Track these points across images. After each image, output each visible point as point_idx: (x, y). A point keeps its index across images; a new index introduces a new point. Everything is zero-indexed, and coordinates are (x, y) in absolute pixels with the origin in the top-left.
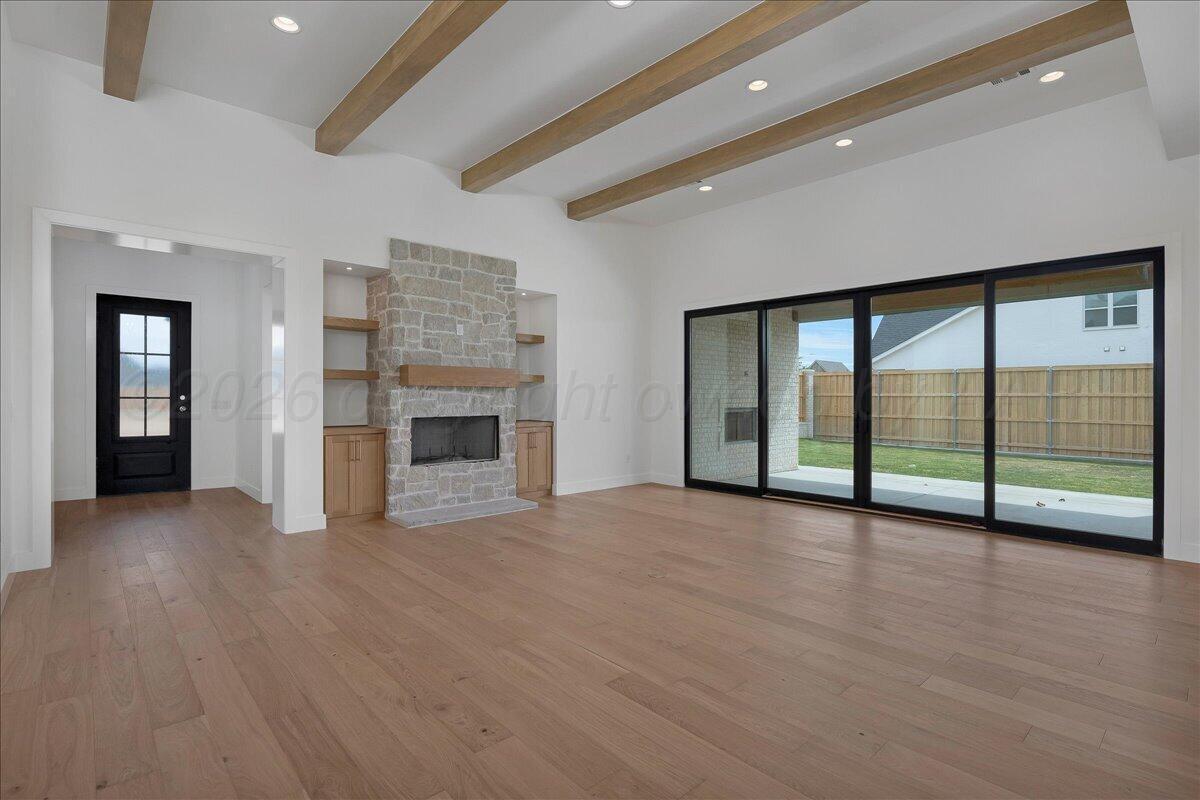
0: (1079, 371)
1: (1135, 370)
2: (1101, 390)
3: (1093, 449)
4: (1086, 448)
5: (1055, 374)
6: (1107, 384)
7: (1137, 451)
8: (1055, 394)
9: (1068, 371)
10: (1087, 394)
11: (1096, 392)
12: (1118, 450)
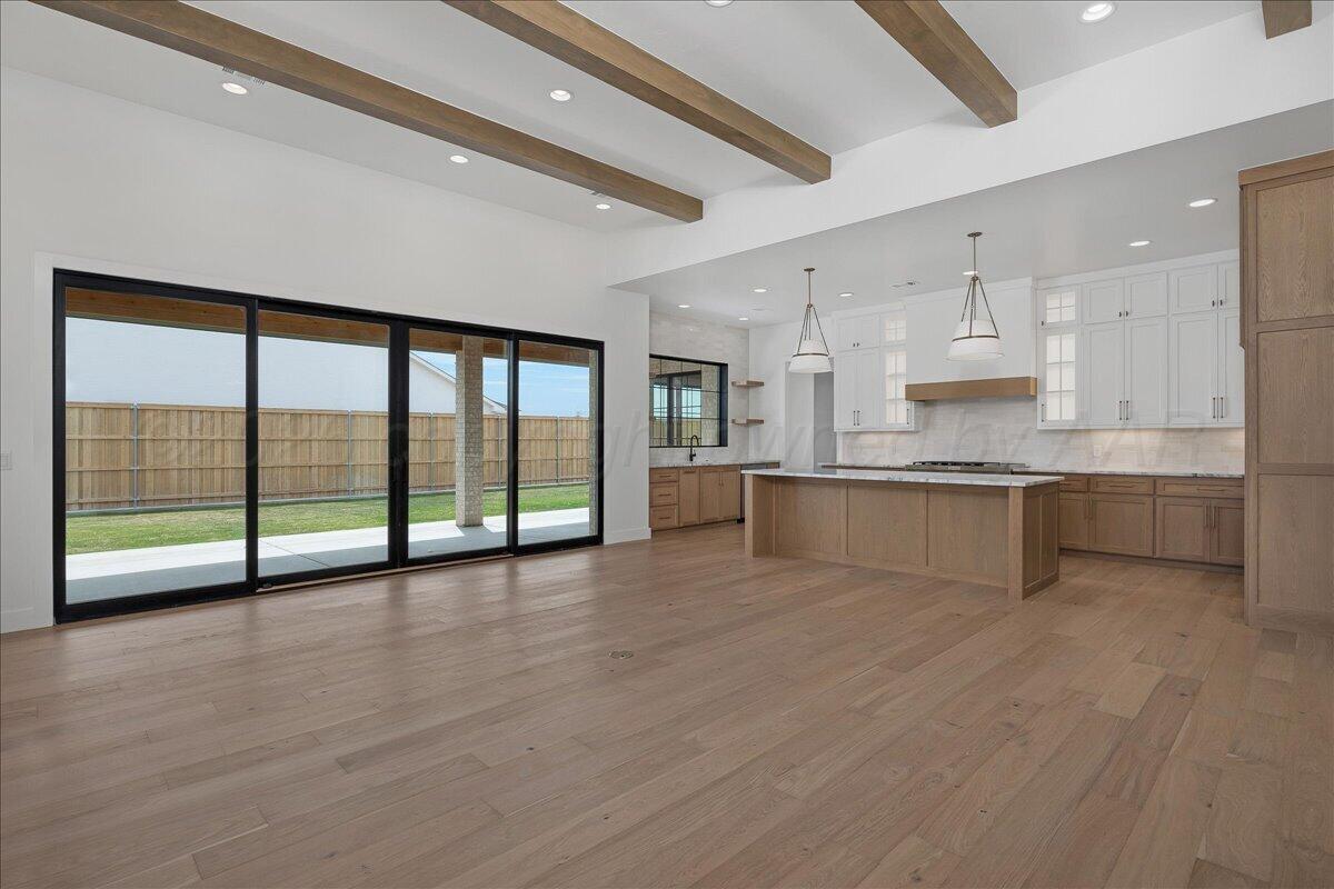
0: (166, 411)
1: (224, 412)
2: (191, 432)
3: (183, 496)
4: (175, 496)
5: (140, 411)
6: (196, 426)
7: (225, 494)
8: (141, 437)
9: (155, 409)
10: (175, 435)
11: (185, 434)
12: (209, 495)
